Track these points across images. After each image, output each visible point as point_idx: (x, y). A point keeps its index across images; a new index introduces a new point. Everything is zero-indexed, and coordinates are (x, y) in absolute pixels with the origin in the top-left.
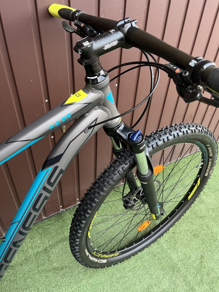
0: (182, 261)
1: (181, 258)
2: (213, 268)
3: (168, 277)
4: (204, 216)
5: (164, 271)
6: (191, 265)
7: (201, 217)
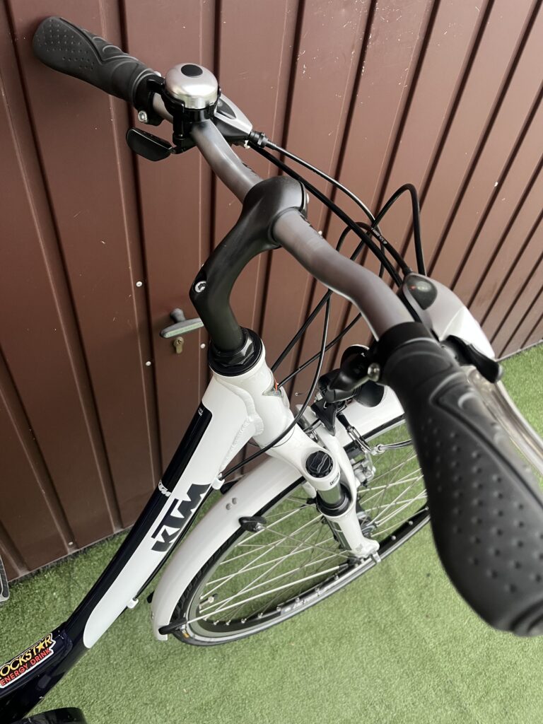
0: (444, 644)
1: (442, 639)
2: (516, 663)
3: (410, 683)
5: (402, 667)
6: (465, 655)
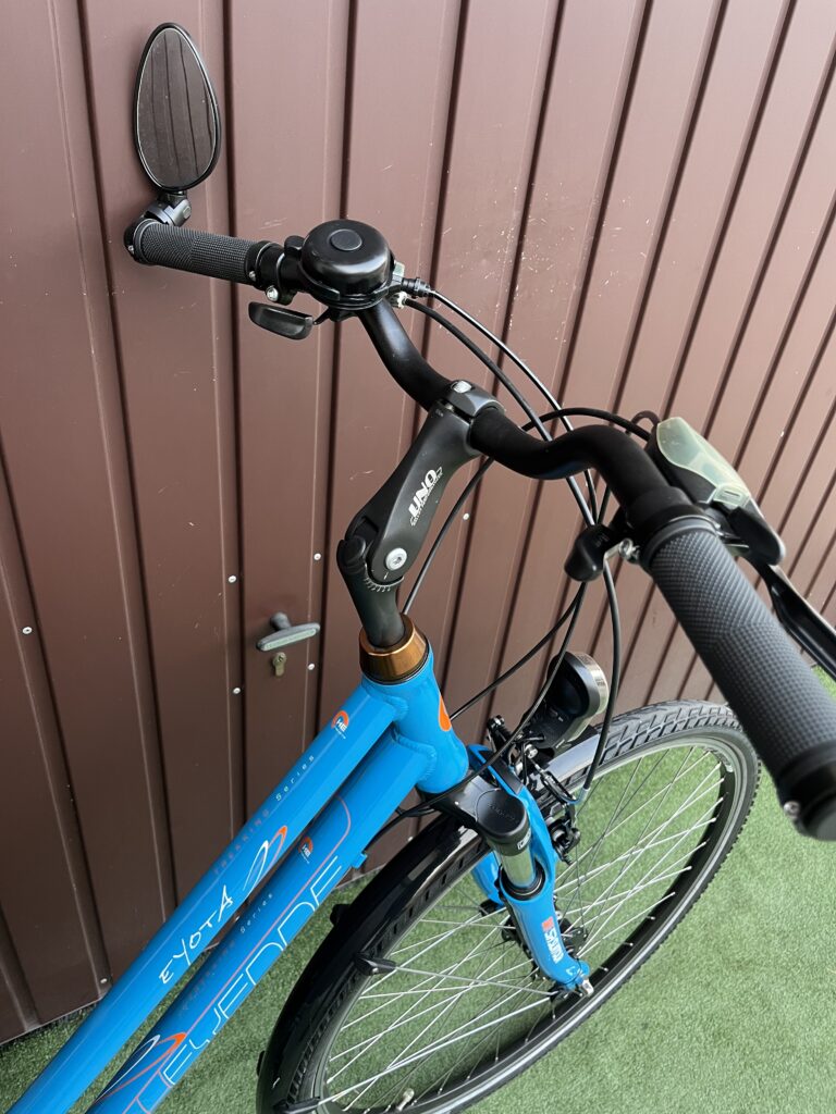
4: (751, 961)
7: (741, 966)
